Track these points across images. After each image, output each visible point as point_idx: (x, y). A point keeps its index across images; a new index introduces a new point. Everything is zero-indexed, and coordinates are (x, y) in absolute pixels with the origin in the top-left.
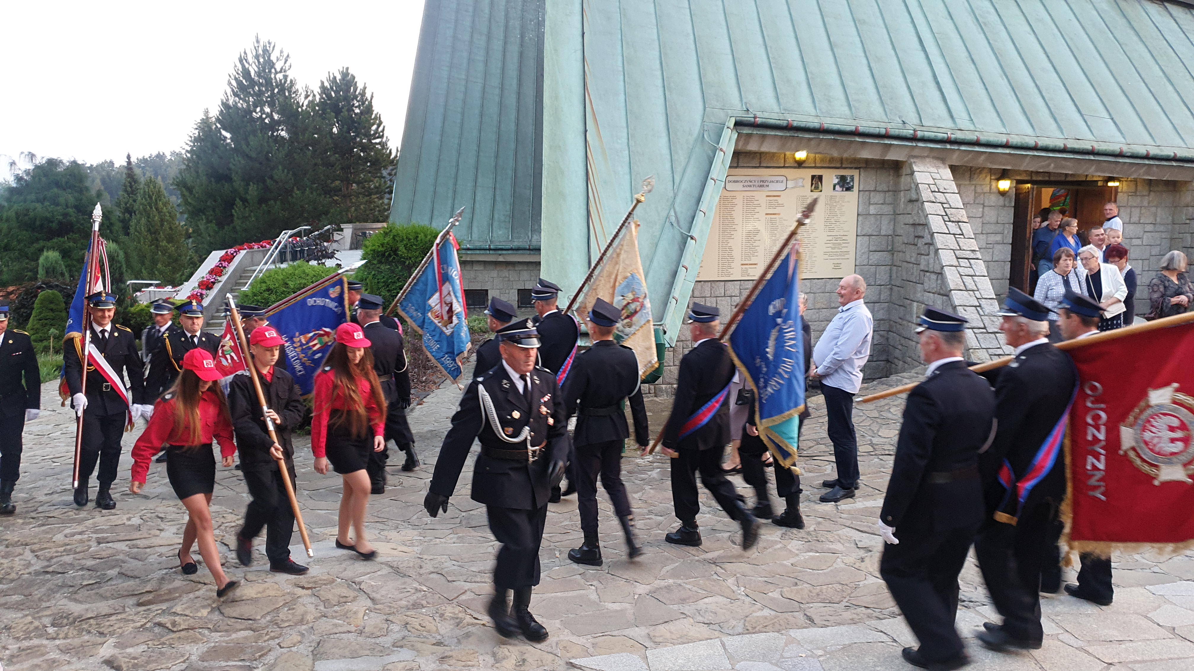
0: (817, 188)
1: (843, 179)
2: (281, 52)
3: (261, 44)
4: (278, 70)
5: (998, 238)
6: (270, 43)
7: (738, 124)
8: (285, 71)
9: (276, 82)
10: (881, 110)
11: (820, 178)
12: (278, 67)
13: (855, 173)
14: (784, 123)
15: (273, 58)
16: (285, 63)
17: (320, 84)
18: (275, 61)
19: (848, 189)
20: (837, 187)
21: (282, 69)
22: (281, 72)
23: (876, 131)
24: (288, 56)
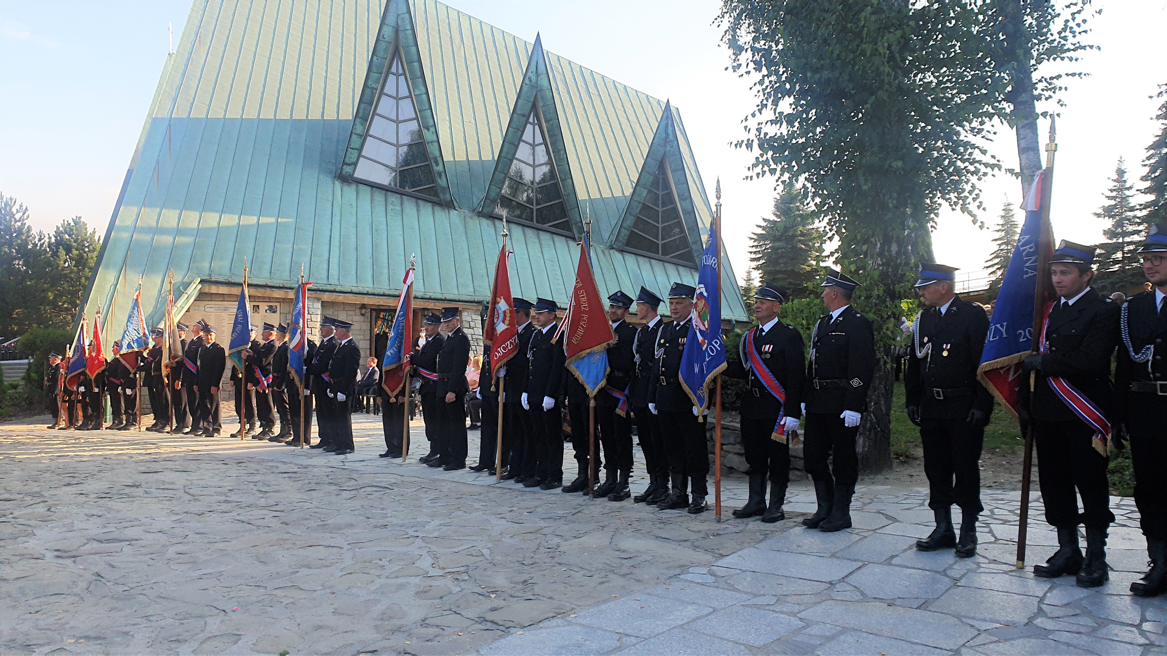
0: (256, 311)
1: (271, 307)
2: (21, 206)
3: (4, 199)
4: (18, 219)
5: (362, 337)
6: (11, 199)
7: (202, 282)
8: (23, 220)
9: (15, 228)
10: (288, 275)
11: (258, 306)
12: (18, 216)
13: (278, 304)
14: (227, 281)
15: (14, 210)
16: (24, 214)
17: (55, 229)
18: (15, 212)
19: (273, 312)
20: (268, 311)
21: (20, 218)
22: (19, 221)
23: (278, 285)
24: (26, 208)
